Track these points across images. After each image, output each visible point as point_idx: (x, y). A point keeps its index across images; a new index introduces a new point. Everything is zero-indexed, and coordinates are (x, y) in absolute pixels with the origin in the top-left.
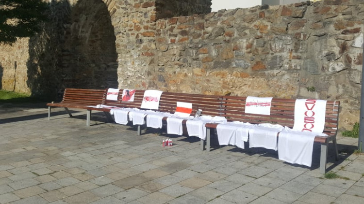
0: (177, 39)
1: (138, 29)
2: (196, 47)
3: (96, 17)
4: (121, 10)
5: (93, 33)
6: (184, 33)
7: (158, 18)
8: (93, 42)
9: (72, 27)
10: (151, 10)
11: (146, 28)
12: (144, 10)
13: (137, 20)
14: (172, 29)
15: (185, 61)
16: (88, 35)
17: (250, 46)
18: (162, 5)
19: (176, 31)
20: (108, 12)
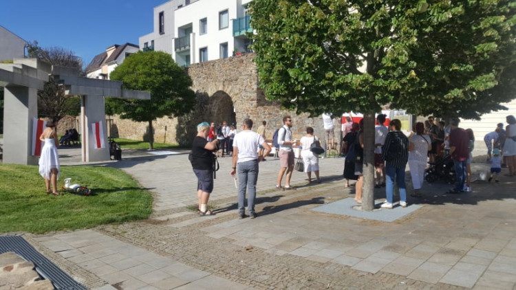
0: (267, 116)
1: (248, 111)
2: (275, 121)
3: (222, 101)
4: (239, 101)
5: (219, 109)
6: (270, 114)
7: (258, 106)
8: (219, 114)
9: (208, 106)
10: (255, 103)
11: (252, 110)
12: (251, 102)
13: (247, 106)
14: (264, 112)
15: (270, 127)
16: (216, 111)
17: (297, 121)
18: (260, 100)
19: (266, 113)
20: (232, 102)
